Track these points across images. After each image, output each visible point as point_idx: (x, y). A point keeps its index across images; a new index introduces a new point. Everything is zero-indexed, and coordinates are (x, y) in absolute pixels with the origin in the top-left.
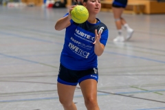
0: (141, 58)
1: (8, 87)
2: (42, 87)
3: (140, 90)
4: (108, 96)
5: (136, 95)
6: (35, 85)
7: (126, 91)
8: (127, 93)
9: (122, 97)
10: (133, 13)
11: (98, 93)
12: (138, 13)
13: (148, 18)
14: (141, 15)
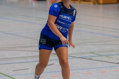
0: (97, 33)
1: (7, 54)
2: (30, 54)
3: (96, 55)
4: (75, 59)
5: (93, 58)
6: (26, 52)
7: (87, 55)
8: (87, 57)
9: (84, 60)
10: (91, 4)
11: (69, 57)
12: (94, 4)
13: (101, 6)
14: (97, 5)
